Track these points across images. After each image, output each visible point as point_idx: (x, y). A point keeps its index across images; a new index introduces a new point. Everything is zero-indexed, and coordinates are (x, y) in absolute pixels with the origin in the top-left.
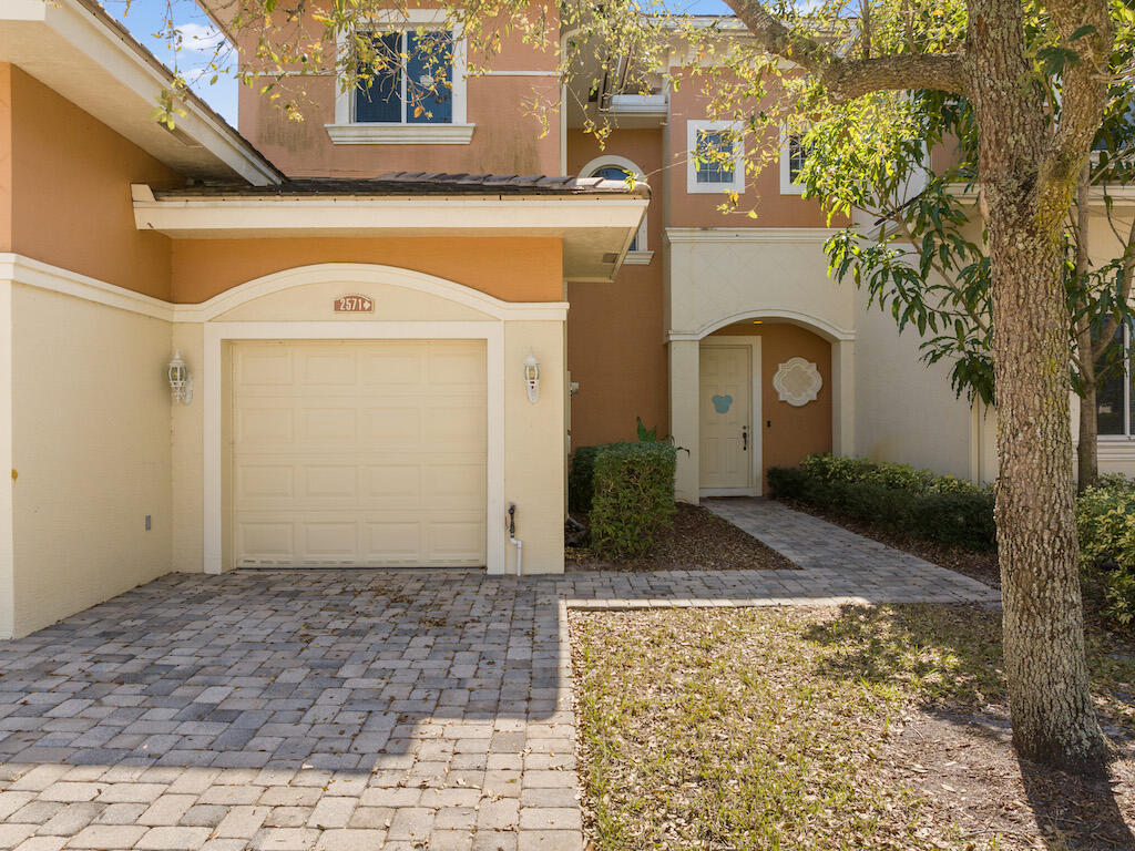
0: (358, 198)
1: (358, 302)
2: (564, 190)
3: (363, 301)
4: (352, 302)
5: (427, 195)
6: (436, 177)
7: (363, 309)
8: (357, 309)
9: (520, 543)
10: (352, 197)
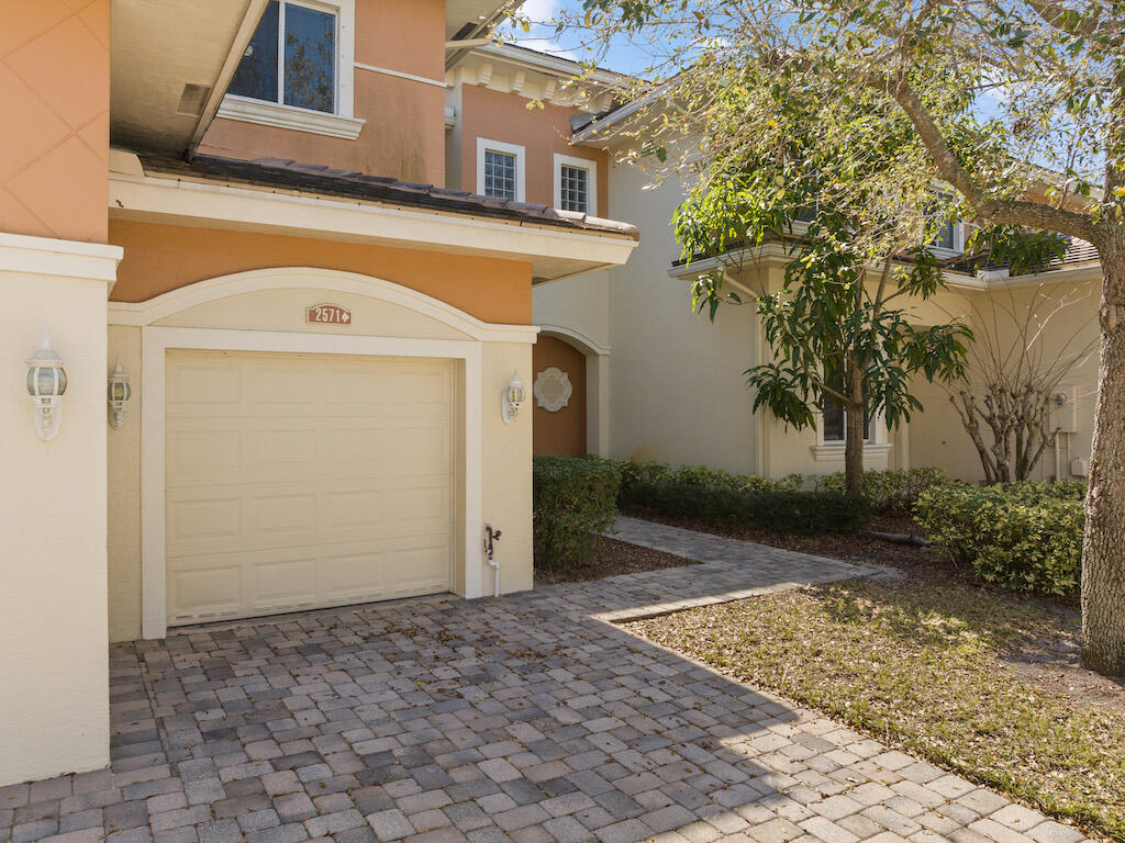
0: (385, 205)
1: (335, 314)
2: (547, 220)
3: (342, 312)
4: (329, 313)
5: (419, 207)
6: (351, 176)
7: (341, 321)
8: (334, 321)
9: (498, 564)
10: (379, 203)
